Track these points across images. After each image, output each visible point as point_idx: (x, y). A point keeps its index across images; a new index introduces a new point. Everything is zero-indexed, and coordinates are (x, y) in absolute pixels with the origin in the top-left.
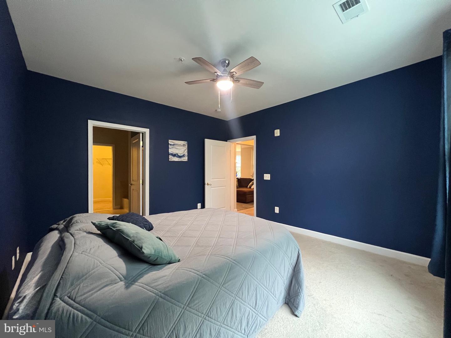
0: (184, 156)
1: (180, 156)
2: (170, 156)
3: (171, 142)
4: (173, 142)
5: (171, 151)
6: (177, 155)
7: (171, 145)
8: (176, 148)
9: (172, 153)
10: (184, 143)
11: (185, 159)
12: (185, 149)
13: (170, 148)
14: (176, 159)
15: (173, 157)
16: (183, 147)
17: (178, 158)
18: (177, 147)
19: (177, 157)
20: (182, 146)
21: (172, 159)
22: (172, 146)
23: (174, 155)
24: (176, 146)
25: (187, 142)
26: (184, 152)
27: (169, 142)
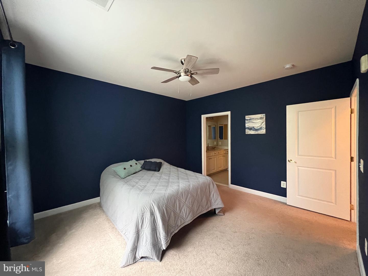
0: (261, 129)
1: (256, 129)
2: (247, 130)
3: (247, 117)
4: (249, 117)
5: (247, 125)
6: (253, 129)
7: (247, 120)
8: (252, 122)
9: (248, 127)
10: (262, 116)
11: (263, 131)
12: (262, 121)
13: (247, 123)
14: (252, 132)
15: (249, 131)
16: (261, 120)
17: (255, 131)
18: (254, 121)
19: (253, 130)
20: (258, 119)
21: (248, 132)
22: (249, 121)
23: (250, 129)
24: (252, 120)
25: (265, 114)
26: (261, 124)
27: (246, 118)
